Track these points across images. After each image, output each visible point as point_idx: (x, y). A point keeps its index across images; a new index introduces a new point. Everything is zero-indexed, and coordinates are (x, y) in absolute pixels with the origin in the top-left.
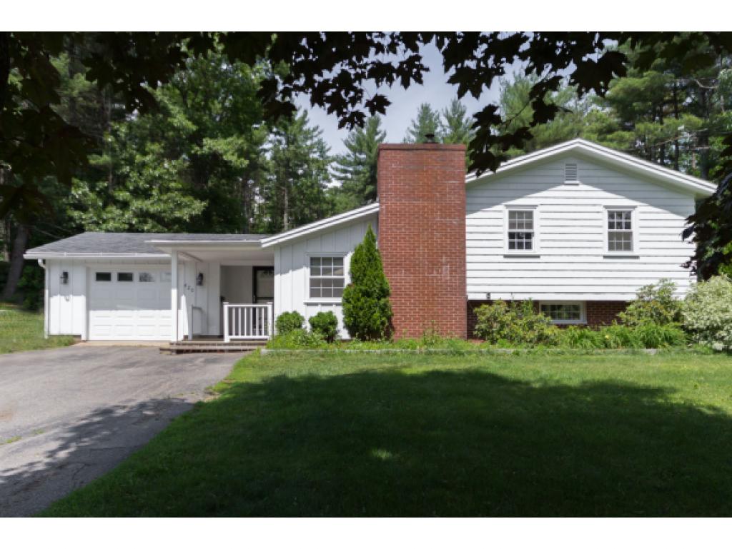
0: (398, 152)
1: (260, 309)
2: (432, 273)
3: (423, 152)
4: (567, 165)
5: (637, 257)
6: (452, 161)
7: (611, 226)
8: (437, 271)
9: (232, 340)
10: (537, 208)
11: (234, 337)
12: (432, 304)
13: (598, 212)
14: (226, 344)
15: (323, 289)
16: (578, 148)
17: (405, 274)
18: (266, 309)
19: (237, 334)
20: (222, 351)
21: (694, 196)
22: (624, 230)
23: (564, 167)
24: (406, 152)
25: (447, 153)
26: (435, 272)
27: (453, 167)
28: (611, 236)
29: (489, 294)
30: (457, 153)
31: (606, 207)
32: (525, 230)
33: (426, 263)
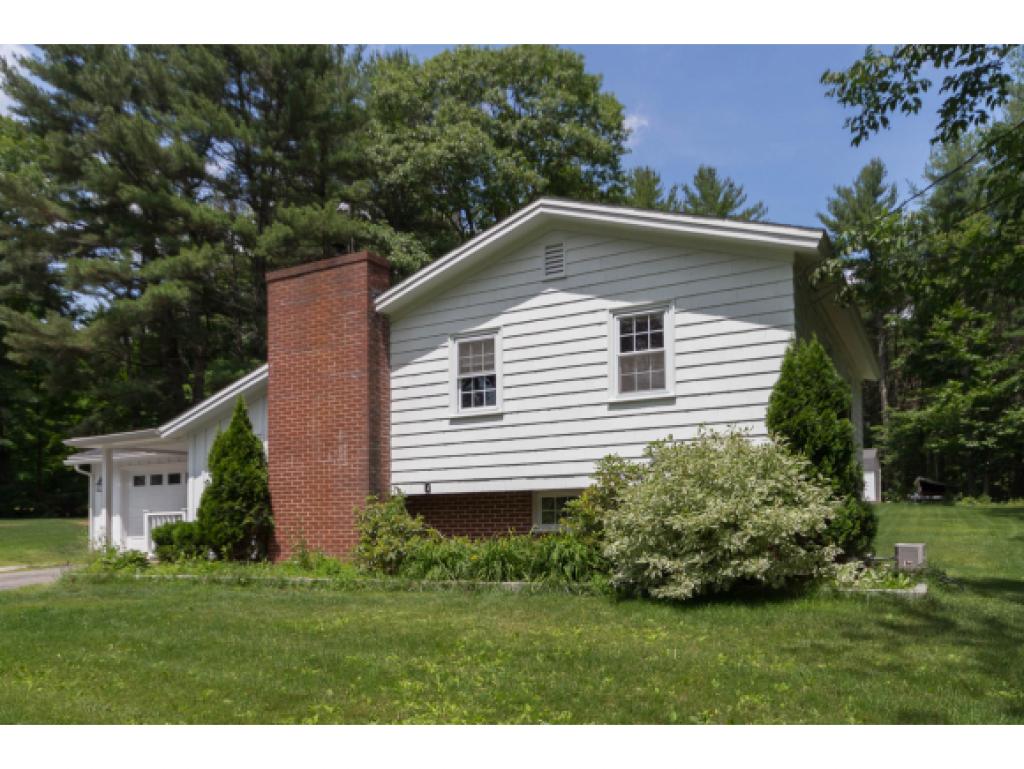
0: (287, 281)
2: (326, 458)
3: (316, 275)
4: (547, 248)
5: (671, 400)
6: (350, 281)
7: (626, 345)
8: (332, 453)
10: (500, 332)
12: (326, 504)
13: (600, 324)
16: (542, 214)
17: (295, 461)
21: (792, 259)
22: (650, 350)
23: (541, 252)
24: (296, 280)
25: (344, 268)
26: (329, 456)
27: (351, 289)
28: (625, 364)
29: (427, 485)
30: (356, 266)
31: (614, 312)
32: (484, 373)
33: (319, 443)
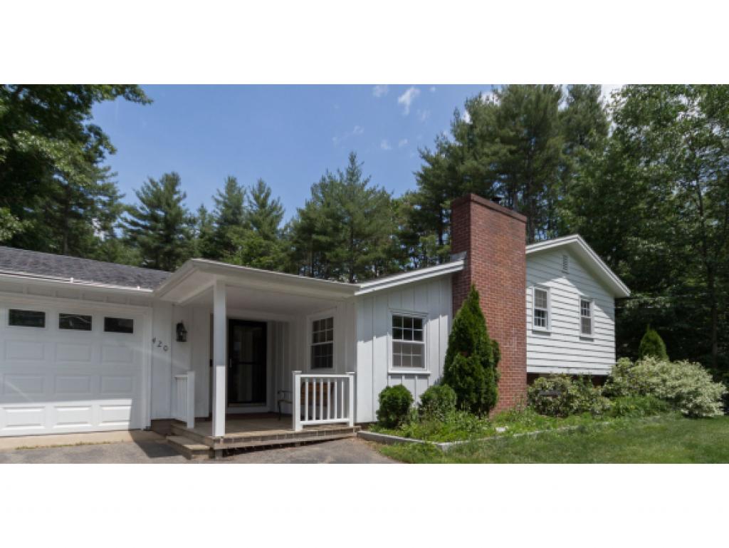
1: (339, 380)
4: (563, 256)
6: (518, 230)
9: (305, 426)
10: (550, 290)
11: (307, 422)
14: (297, 435)
15: (414, 357)
18: (347, 380)
19: (310, 418)
20: (292, 445)
21: (614, 296)
22: (587, 317)
24: (489, 211)
25: (515, 220)
26: (508, 343)
27: (518, 237)
30: (521, 223)
31: (580, 296)
32: (542, 309)
33: (503, 333)
